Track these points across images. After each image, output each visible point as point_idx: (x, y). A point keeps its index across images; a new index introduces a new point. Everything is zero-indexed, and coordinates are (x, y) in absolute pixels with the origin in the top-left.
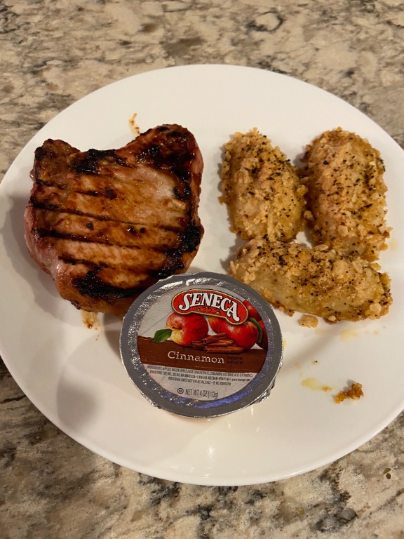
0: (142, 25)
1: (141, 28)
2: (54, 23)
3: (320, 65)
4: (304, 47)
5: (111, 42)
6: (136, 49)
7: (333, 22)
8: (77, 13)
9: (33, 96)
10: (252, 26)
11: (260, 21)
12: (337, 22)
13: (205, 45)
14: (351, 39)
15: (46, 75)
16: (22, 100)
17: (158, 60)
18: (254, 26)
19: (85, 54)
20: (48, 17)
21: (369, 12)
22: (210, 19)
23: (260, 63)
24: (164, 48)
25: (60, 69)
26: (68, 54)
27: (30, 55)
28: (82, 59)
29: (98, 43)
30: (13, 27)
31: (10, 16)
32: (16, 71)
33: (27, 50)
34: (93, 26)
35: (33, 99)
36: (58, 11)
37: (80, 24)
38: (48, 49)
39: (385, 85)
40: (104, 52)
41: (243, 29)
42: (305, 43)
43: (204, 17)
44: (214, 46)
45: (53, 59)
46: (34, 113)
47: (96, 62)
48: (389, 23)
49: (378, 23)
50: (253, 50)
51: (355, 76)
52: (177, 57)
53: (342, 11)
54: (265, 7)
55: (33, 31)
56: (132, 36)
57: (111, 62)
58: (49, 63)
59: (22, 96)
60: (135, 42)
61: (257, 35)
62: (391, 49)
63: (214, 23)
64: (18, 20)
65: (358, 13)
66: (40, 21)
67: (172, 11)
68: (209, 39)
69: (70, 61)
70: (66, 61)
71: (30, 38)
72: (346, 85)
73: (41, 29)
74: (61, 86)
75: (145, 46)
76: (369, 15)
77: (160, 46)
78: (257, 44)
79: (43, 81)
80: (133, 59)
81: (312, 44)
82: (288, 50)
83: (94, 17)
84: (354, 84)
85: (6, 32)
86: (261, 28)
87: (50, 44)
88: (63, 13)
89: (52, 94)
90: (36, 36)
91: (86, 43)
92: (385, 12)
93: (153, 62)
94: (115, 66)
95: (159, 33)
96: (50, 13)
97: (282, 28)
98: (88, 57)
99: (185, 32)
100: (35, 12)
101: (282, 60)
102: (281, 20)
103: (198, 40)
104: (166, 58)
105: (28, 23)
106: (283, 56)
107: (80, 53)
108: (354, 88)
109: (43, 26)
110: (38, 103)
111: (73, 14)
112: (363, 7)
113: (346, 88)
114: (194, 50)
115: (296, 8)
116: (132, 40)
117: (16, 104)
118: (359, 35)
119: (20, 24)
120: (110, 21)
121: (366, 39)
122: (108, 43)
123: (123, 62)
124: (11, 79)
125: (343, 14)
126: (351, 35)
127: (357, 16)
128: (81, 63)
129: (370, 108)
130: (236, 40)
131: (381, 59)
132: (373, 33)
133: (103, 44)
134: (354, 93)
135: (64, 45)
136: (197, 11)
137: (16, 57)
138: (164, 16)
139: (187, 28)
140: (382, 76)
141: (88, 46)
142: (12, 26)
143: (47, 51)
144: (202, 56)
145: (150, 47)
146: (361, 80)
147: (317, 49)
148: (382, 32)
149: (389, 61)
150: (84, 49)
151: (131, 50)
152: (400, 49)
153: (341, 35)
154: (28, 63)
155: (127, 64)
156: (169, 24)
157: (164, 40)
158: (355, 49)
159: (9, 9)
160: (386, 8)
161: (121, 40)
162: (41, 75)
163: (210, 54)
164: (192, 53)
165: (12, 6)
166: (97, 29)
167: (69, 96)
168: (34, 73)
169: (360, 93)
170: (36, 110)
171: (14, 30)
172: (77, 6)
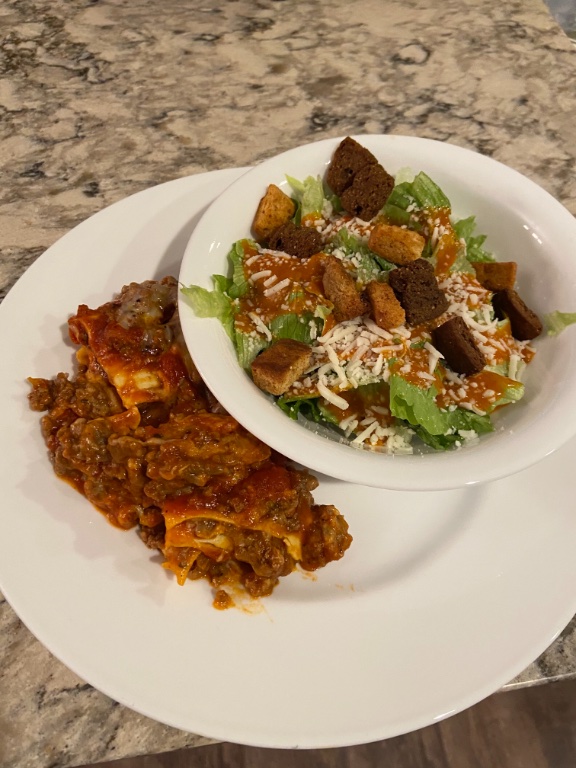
0: (269, 66)
1: (268, 70)
2: (160, 69)
3: (487, 95)
4: (462, 77)
5: (238, 87)
6: (271, 92)
7: (486, 50)
8: (185, 56)
9: (164, 152)
10: (396, 59)
11: (405, 53)
12: (490, 50)
13: (350, 84)
14: (513, 67)
15: (171, 127)
16: (150, 158)
17: (301, 103)
18: (400, 60)
19: (211, 101)
20: (149, 63)
21: (522, 37)
22: (346, 54)
23: (420, 97)
24: (304, 89)
25: (187, 120)
26: (189, 103)
27: (143, 106)
28: (209, 107)
29: (223, 89)
30: (109, 76)
31: (100, 64)
32: (131, 125)
33: (137, 102)
34: (210, 71)
35: (165, 155)
36: (159, 56)
37: (192, 68)
38: (163, 98)
39: (566, 110)
40: (233, 99)
41: (388, 63)
42: (463, 74)
43: (339, 53)
44: (361, 83)
45: (173, 109)
46: (171, 170)
47: (227, 110)
48: (547, 47)
49: (536, 48)
50: (407, 84)
51: (530, 103)
52: (322, 98)
53: (491, 38)
54: (406, 39)
55: (136, 78)
56: (260, 78)
57: (246, 109)
58: (170, 114)
59: (150, 153)
60: (268, 85)
61: (407, 69)
62: (558, 73)
63: (352, 59)
64: (113, 68)
65: (509, 39)
66: (141, 68)
67: (299, 49)
68: (351, 76)
69: (196, 110)
70: (191, 111)
71: (136, 89)
72: (523, 113)
73: (147, 77)
74: (195, 138)
75: (280, 89)
76: (522, 41)
77: (298, 87)
78: (410, 77)
79: (171, 135)
80: (270, 103)
81: (470, 74)
82: (447, 82)
83: (207, 60)
84: (531, 111)
85: (102, 82)
86: (408, 61)
87: (164, 93)
88: (166, 58)
89: (186, 149)
90: (142, 84)
91: (208, 90)
92: (539, 37)
93: (295, 105)
94: (252, 112)
95: (292, 73)
96: (151, 59)
97: (431, 59)
98: (217, 104)
99: (323, 71)
100: (131, 58)
101: (444, 92)
102: (429, 52)
103: (340, 79)
104: (309, 99)
105: (127, 71)
106: (444, 88)
107: (205, 101)
108: (534, 116)
109: (148, 73)
110: (173, 159)
111: (180, 58)
112: (513, 34)
113: (525, 116)
114: (339, 89)
115: (440, 39)
116: (263, 82)
117: (145, 162)
118: (519, 62)
119: (117, 72)
120: (228, 64)
121: (529, 66)
122: (234, 87)
123: (261, 107)
124: (128, 134)
125: (494, 41)
126: (511, 62)
127: (509, 42)
128: (210, 112)
129: (558, 135)
130: (384, 75)
131: (551, 85)
132: (534, 59)
133: (230, 90)
134: (536, 121)
135: (182, 93)
136: (329, 48)
137: (126, 110)
138: (291, 55)
139: (323, 67)
140: (559, 102)
141: (211, 93)
142: (106, 76)
143: (164, 101)
144: (351, 95)
145: (287, 89)
146: (537, 106)
147: (479, 79)
148: (543, 57)
149: (561, 86)
150: (208, 96)
151: (265, 93)
152: (568, 73)
153: (499, 63)
154: (144, 115)
155: (266, 109)
156: (301, 63)
157: (301, 80)
158: (520, 76)
159: (96, 57)
160: (538, 33)
161: (249, 84)
162: (165, 128)
163: (359, 92)
164: (338, 92)
165: (99, 53)
166: (215, 74)
167: (208, 148)
168: (156, 126)
169: (542, 120)
170: (173, 167)
171: (111, 79)
172: (182, 49)
